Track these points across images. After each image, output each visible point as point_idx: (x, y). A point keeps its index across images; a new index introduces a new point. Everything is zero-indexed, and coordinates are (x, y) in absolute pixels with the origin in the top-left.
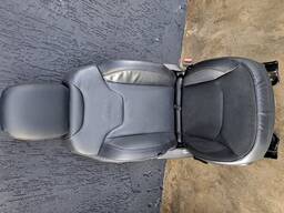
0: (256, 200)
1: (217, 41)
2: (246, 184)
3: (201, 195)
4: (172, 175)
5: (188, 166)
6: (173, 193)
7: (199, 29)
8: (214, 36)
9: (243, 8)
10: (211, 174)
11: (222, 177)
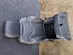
0: (64, 49)
1: (49, 14)
2: (61, 46)
3: (50, 51)
4: (41, 48)
5: (45, 45)
6: (42, 53)
7: (44, 12)
8: (48, 13)
9: (54, 8)
10: (52, 45)
11: (55, 45)
